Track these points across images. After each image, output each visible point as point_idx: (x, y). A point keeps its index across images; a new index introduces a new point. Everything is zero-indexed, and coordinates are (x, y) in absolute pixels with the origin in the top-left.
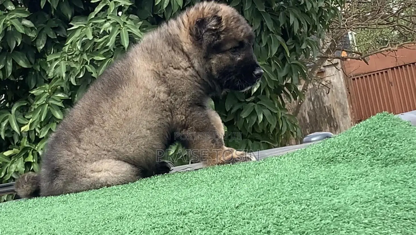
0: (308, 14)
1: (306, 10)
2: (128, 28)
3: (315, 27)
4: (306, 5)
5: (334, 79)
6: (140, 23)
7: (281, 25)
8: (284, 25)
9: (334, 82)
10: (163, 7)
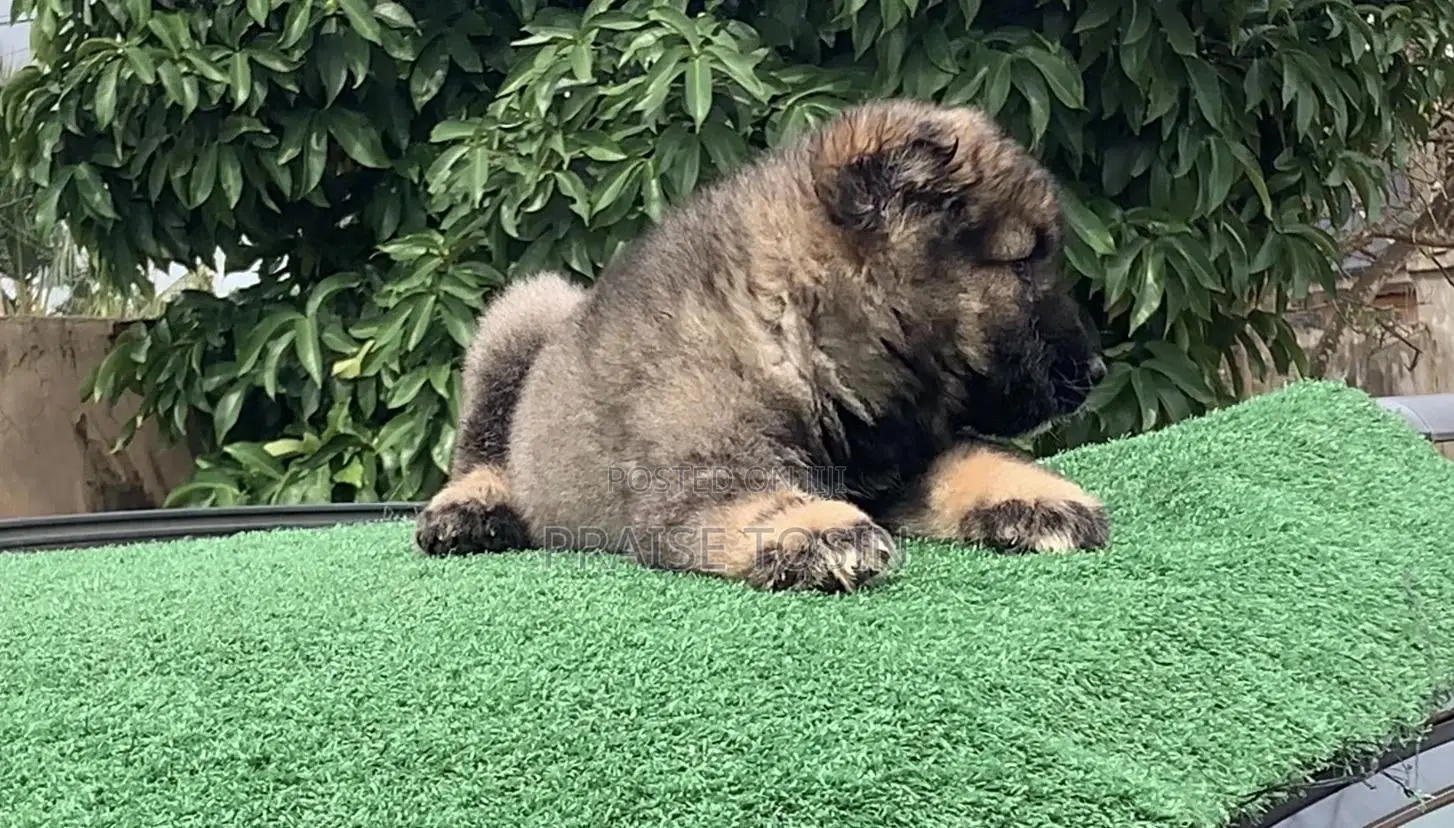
0: (1350, 71)
1: (1346, 60)
2: (718, 60)
3: (1375, 122)
4: (1347, 45)
5: (1441, 321)
6: (762, 52)
7: (1249, 108)
8: (1263, 105)
9: (1442, 334)
10: (849, 9)
